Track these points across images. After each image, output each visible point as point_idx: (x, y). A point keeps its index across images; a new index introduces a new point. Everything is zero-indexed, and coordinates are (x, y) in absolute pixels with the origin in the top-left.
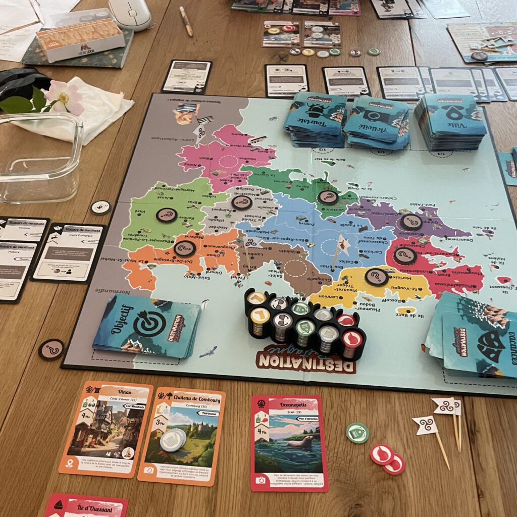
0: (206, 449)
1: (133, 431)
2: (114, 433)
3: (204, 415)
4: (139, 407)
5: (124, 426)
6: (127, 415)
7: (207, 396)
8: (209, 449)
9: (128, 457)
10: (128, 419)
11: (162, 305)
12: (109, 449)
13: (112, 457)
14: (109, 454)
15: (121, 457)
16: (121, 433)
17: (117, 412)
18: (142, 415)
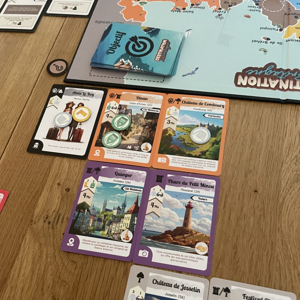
0: (213, 145)
1: (150, 129)
2: (134, 130)
3: (209, 117)
4: (154, 111)
5: (142, 125)
6: (145, 117)
7: (212, 102)
8: (215, 146)
9: (146, 150)
10: (145, 120)
11: (151, 31)
12: (130, 143)
13: (133, 149)
14: (130, 147)
15: (140, 150)
16: (139, 130)
17: (135, 114)
18: (157, 117)
